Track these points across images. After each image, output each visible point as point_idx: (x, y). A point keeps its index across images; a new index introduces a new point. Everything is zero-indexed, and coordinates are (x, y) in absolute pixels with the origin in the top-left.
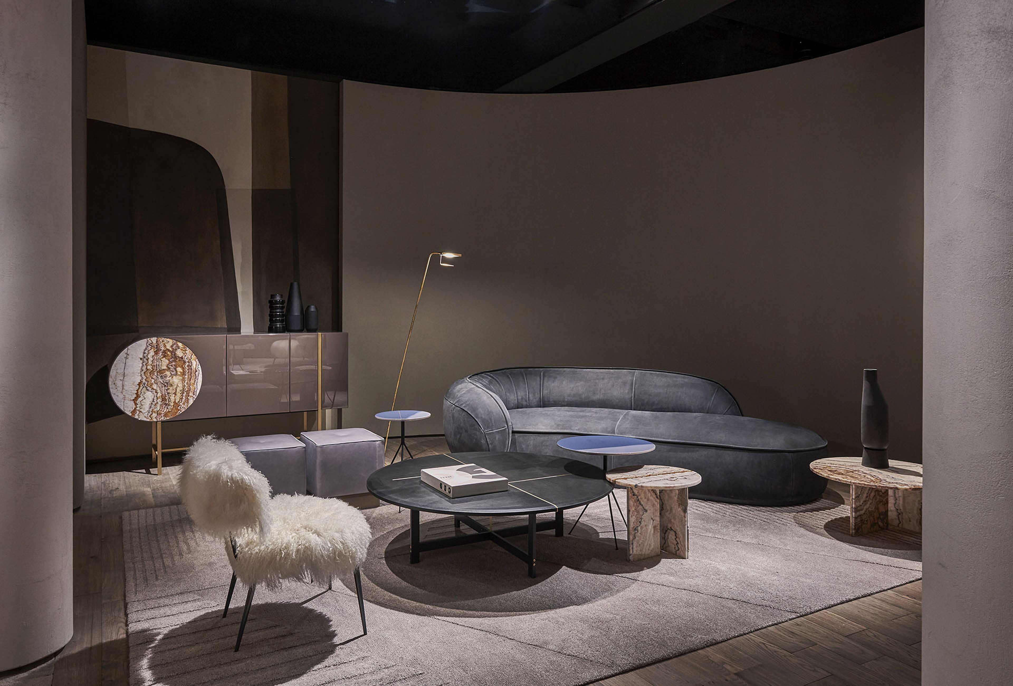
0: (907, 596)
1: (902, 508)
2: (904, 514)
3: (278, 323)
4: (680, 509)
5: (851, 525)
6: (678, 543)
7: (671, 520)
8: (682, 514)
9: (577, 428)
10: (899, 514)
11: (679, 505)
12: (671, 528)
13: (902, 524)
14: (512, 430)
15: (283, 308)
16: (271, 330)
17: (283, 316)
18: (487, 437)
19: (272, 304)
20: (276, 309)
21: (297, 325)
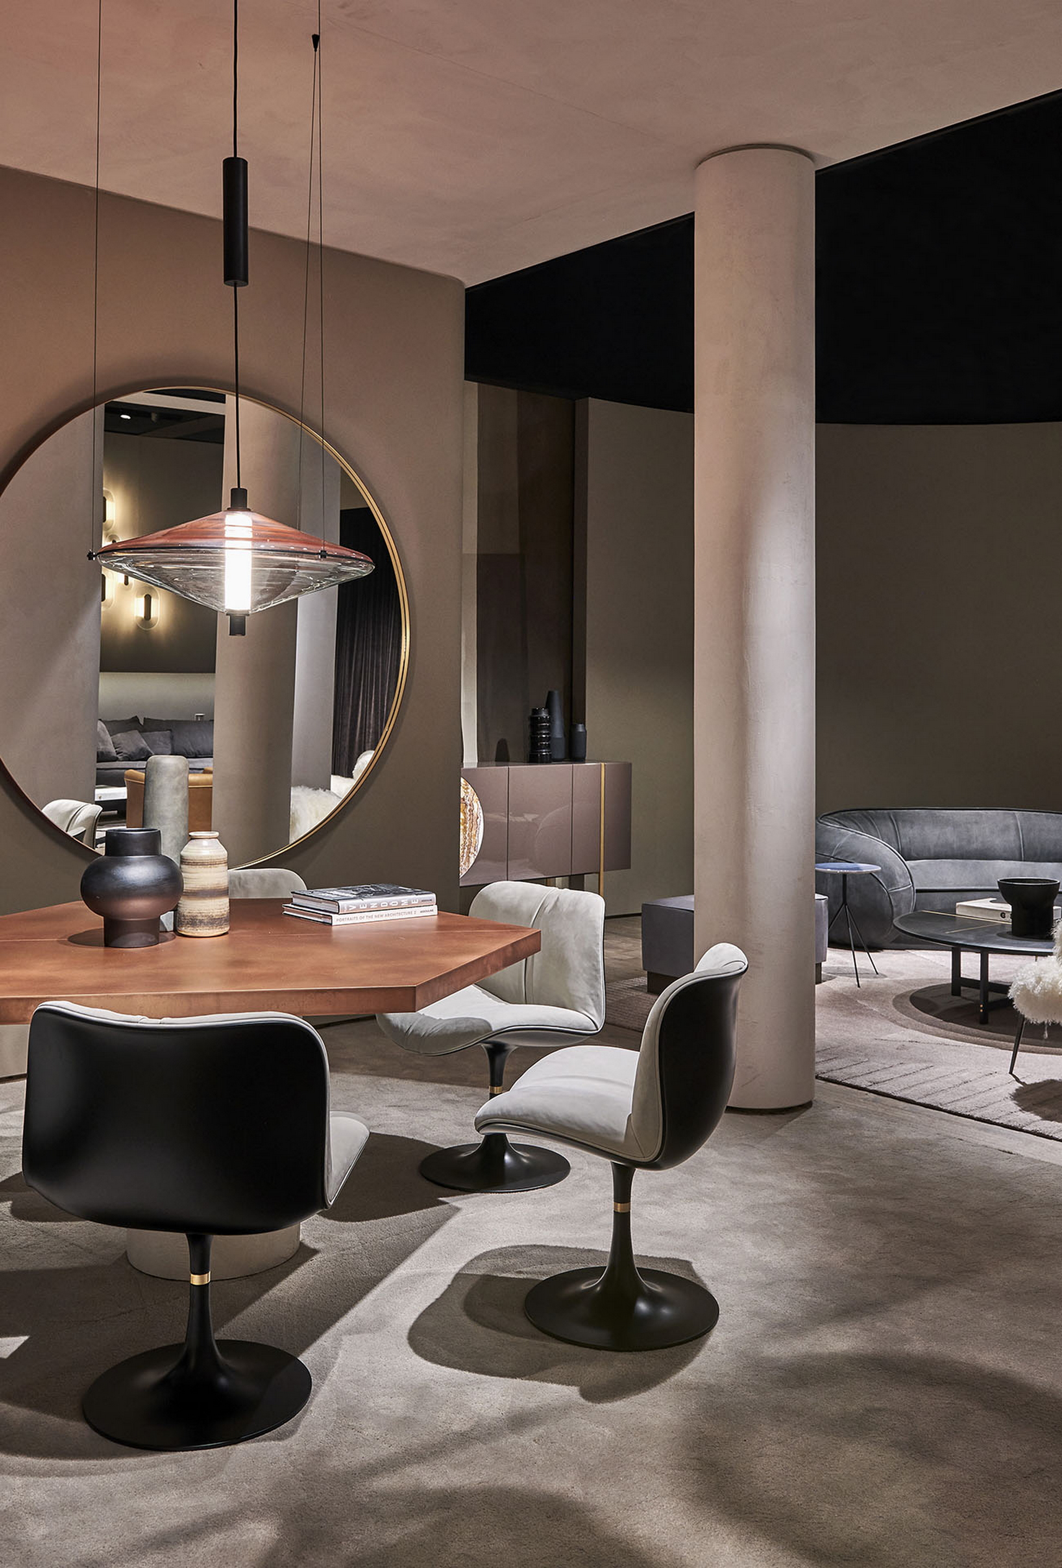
3: (544, 749)
14: (915, 888)
15: (549, 728)
16: (533, 758)
17: (549, 739)
18: (891, 897)
19: (535, 722)
20: (542, 729)
21: (560, 752)
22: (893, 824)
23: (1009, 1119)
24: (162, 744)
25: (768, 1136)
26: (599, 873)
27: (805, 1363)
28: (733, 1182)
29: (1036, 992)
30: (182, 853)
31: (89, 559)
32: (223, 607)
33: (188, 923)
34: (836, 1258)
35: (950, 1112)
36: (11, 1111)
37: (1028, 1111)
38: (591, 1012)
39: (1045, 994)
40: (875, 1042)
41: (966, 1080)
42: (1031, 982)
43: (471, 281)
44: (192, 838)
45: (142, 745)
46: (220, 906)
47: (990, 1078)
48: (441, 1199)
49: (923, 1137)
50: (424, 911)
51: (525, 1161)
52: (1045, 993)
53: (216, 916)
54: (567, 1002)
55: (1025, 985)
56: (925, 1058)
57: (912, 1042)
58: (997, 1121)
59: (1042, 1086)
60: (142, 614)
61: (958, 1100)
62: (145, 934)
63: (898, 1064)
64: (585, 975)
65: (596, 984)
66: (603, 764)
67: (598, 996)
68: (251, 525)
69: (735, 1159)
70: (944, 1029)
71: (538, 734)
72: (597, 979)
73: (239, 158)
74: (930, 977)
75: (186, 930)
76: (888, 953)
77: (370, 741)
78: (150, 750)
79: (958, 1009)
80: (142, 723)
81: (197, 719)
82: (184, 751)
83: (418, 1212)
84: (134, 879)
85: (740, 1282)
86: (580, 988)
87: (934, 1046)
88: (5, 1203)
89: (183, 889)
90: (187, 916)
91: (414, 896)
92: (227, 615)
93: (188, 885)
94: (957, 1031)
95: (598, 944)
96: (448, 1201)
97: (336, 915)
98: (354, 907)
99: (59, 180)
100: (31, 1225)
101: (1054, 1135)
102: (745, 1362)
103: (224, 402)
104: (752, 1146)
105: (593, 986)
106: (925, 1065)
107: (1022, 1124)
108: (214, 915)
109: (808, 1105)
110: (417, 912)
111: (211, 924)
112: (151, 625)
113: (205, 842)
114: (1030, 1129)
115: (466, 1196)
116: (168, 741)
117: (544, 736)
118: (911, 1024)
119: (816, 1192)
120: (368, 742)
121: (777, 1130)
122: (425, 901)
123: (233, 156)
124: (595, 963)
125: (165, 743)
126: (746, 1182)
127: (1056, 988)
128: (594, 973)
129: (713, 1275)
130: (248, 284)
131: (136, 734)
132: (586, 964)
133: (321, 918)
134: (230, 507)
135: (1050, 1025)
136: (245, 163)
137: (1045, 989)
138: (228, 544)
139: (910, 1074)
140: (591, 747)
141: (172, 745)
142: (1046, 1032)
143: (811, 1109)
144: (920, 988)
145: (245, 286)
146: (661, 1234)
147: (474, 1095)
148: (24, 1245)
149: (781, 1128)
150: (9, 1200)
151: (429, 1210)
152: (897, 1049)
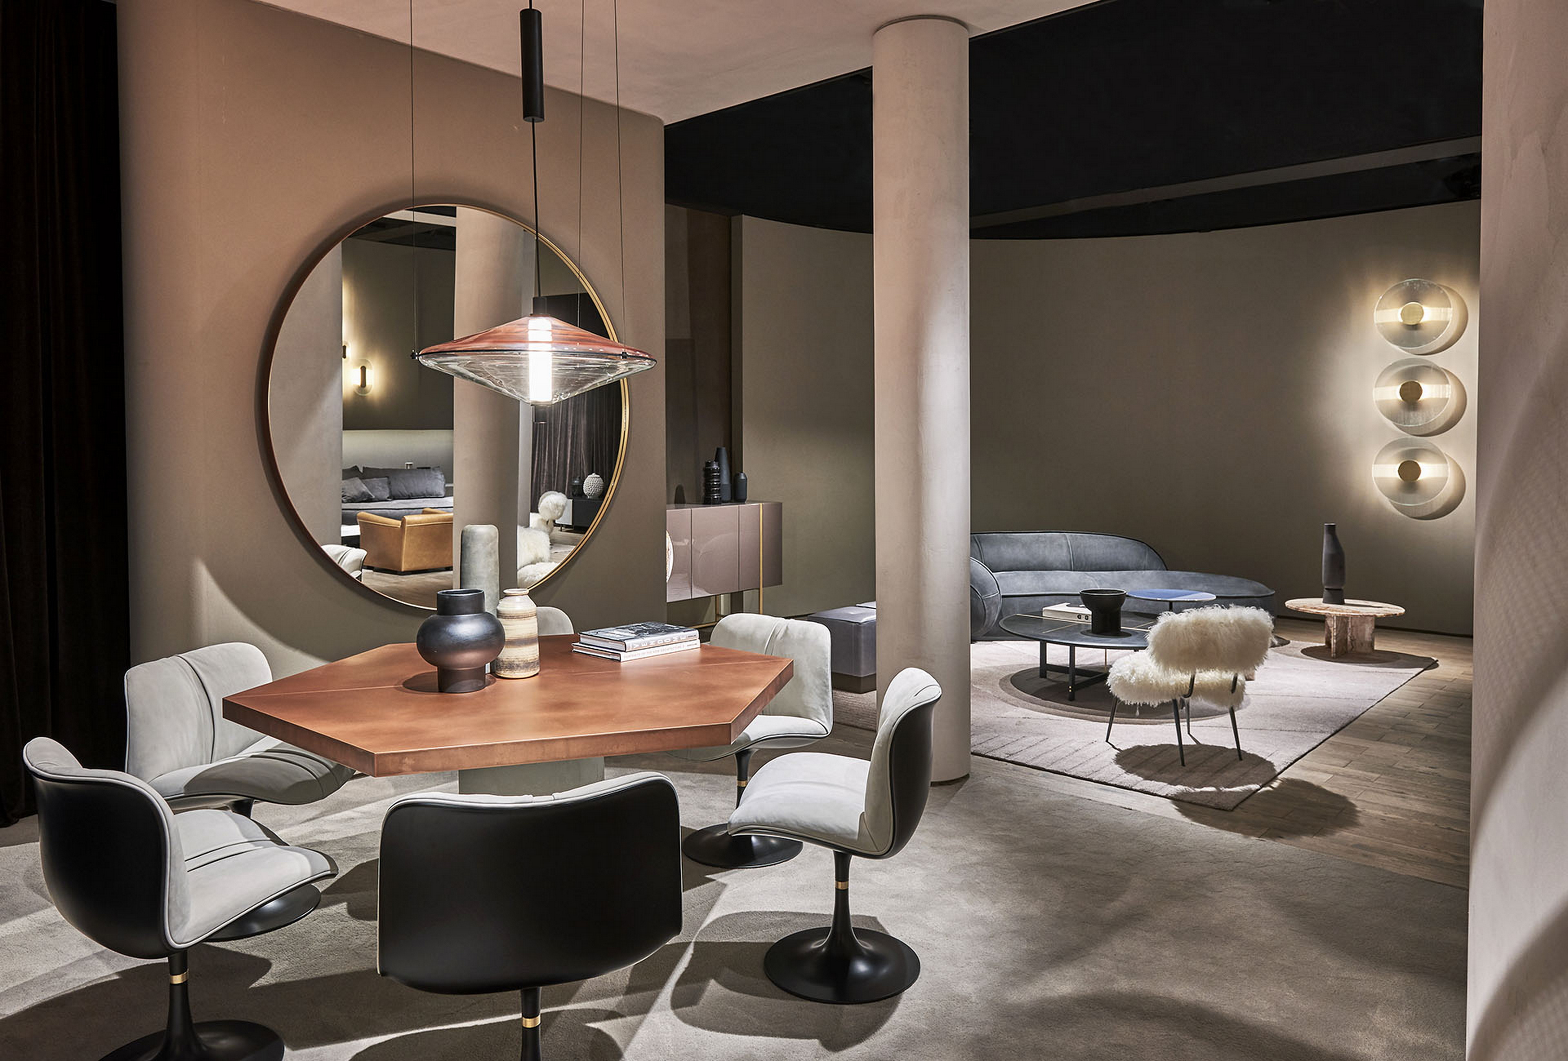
3: (715, 493)
5: (1333, 653)
10: (1353, 640)
13: (1355, 649)
14: (1002, 594)
15: (719, 477)
16: (708, 501)
17: (719, 486)
18: (985, 603)
19: (708, 473)
20: (713, 478)
21: (727, 496)
22: (978, 545)
23: (1120, 781)
24: (380, 488)
25: (946, 804)
26: (759, 589)
27: (1044, 1007)
28: (932, 847)
29: (1132, 681)
30: (498, 608)
31: (413, 358)
32: (529, 399)
33: (506, 668)
34: (1034, 910)
35: (1073, 777)
36: (323, 816)
37: (1131, 773)
38: (822, 720)
39: (1139, 683)
40: (998, 720)
41: (1076, 749)
42: (1127, 674)
43: (669, 120)
44: (507, 596)
45: (364, 490)
46: (532, 652)
47: (1093, 747)
48: (707, 876)
49: (1061, 799)
50: (690, 645)
51: (773, 841)
52: (1138, 681)
53: (530, 660)
54: (802, 713)
55: (1121, 676)
56: (1039, 731)
57: (1025, 718)
58: (1112, 783)
59: (1133, 751)
60: (359, 383)
61: (1077, 766)
62: (475, 680)
63: (1021, 738)
64: (817, 690)
65: (826, 697)
66: (761, 504)
67: (827, 706)
68: (550, 329)
69: (927, 827)
70: (1045, 706)
71: (711, 482)
72: (826, 693)
73: (534, 10)
74: (1019, 663)
75: (503, 673)
76: (980, 644)
77: (544, 482)
78: (370, 493)
79: (1049, 688)
80: (361, 471)
81: (407, 467)
82: (399, 493)
83: (693, 890)
84: (468, 635)
85: (969, 937)
86: (813, 701)
87: (1042, 721)
88: (341, 905)
89: (505, 639)
90: (506, 661)
91: (682, 633)
92: (532, 405)
93: (508, 636)
94: (1055, 708)
95: (827, 665)
96: (714, 878)
97: (623, 653)
98: (638, 646)
99: (334, 23)
100: (369, 924)
101: (1157, 793)
102: (997, 1009)
103: (455, 216)
104: (934, 814)
105: (823, 699)
106: (1041, 738)
107: (1131, 784)
108: (529, 659)
109: (967, 777)
110: (685, 646)
111: (527, 667)
112: (366, 392)
113: (518, 599)
114: (1138, 788)
115: (727, 872)
116: (386, 486)
117: (715, 483)
118: (1019, 704)
119: (998, 852)
120: (543, 483)
121: (951, 798)
122: (691, 636)
123: (528, 8)
124: (825, 680)
125: (383, 488)
126: (943, 846)
127: (1148, 678)
128: (824, 688)
129: (945, 932)
130: (544, 119)
131: (358, 481)
132: (818, 682)
133: (609, 655)
134: (532, 313)
135: (1141, 705)
136: (540, 14)
137: (1139, 679)
138: (531, 346)
139: (1034, 745)
140: (751, 491)
141: (390, 489)
142: (1138, 711)
143: (970, 779)
144: (1015, 672)
145: (541, 121)
146: (893, 897)
147: (705, 781)
148: (368, 944)
149: (953, 796)
150: (344, 902)
151: (702, 887)
152: (1016, 724)
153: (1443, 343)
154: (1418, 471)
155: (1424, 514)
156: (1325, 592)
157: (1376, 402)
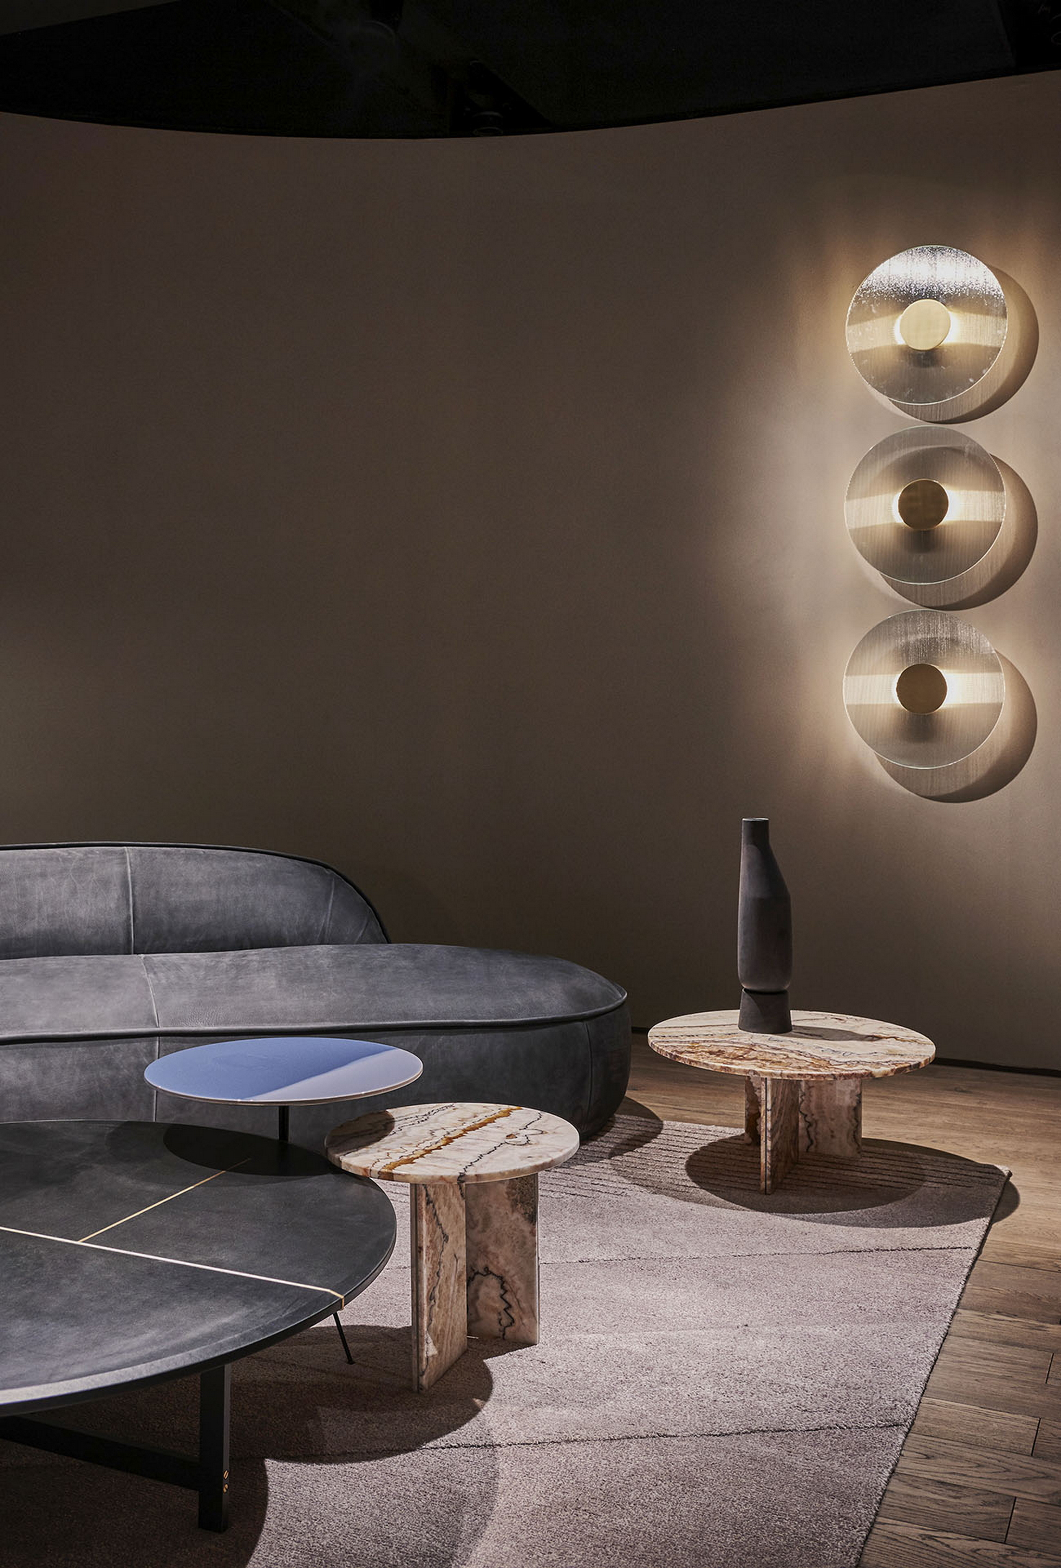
0: (998, 1313)
1: (814, 1111)
2: (820, 1125)
4: (516, 1215)
5: (763, 1169)
6: (510, 1306)
7: (487, 1247)
8: (526, 1228)
9: (40, 1022)
10: (810, 1125)
11: (514, 1207)
12: (486, 1269)
13: (816, 1146)
153: (988, 396)
154: (940, 689)
155: (952, 790)
156: (745, 999)
157: (850, 531)
